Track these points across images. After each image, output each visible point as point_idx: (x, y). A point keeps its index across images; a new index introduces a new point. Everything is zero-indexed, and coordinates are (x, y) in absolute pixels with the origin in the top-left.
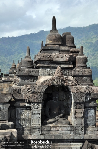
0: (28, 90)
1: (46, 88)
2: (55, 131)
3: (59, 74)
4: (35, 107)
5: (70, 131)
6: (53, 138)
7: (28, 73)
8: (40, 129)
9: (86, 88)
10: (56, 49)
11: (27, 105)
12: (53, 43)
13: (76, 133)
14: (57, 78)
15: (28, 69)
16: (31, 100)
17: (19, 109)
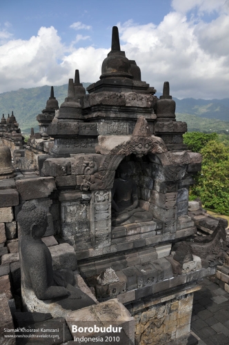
0: (86, 167)
1: (121, 159)
2: (134, 234)
3: (144, 131)
4: (100, 199)
5: (156, 230)
6: (131, 247)
7: (78, 130)
8: (110, 236)
9: (184, 156)
10: (127, 84)
11: (84, 196)
12: (120, 74)
13: (165, 232)
14: (142, 140)
15: (76, 123)
16: (92, 186)
17: (67, 204)
